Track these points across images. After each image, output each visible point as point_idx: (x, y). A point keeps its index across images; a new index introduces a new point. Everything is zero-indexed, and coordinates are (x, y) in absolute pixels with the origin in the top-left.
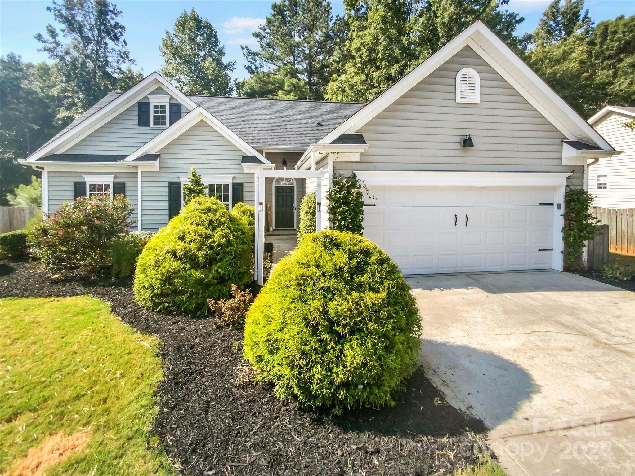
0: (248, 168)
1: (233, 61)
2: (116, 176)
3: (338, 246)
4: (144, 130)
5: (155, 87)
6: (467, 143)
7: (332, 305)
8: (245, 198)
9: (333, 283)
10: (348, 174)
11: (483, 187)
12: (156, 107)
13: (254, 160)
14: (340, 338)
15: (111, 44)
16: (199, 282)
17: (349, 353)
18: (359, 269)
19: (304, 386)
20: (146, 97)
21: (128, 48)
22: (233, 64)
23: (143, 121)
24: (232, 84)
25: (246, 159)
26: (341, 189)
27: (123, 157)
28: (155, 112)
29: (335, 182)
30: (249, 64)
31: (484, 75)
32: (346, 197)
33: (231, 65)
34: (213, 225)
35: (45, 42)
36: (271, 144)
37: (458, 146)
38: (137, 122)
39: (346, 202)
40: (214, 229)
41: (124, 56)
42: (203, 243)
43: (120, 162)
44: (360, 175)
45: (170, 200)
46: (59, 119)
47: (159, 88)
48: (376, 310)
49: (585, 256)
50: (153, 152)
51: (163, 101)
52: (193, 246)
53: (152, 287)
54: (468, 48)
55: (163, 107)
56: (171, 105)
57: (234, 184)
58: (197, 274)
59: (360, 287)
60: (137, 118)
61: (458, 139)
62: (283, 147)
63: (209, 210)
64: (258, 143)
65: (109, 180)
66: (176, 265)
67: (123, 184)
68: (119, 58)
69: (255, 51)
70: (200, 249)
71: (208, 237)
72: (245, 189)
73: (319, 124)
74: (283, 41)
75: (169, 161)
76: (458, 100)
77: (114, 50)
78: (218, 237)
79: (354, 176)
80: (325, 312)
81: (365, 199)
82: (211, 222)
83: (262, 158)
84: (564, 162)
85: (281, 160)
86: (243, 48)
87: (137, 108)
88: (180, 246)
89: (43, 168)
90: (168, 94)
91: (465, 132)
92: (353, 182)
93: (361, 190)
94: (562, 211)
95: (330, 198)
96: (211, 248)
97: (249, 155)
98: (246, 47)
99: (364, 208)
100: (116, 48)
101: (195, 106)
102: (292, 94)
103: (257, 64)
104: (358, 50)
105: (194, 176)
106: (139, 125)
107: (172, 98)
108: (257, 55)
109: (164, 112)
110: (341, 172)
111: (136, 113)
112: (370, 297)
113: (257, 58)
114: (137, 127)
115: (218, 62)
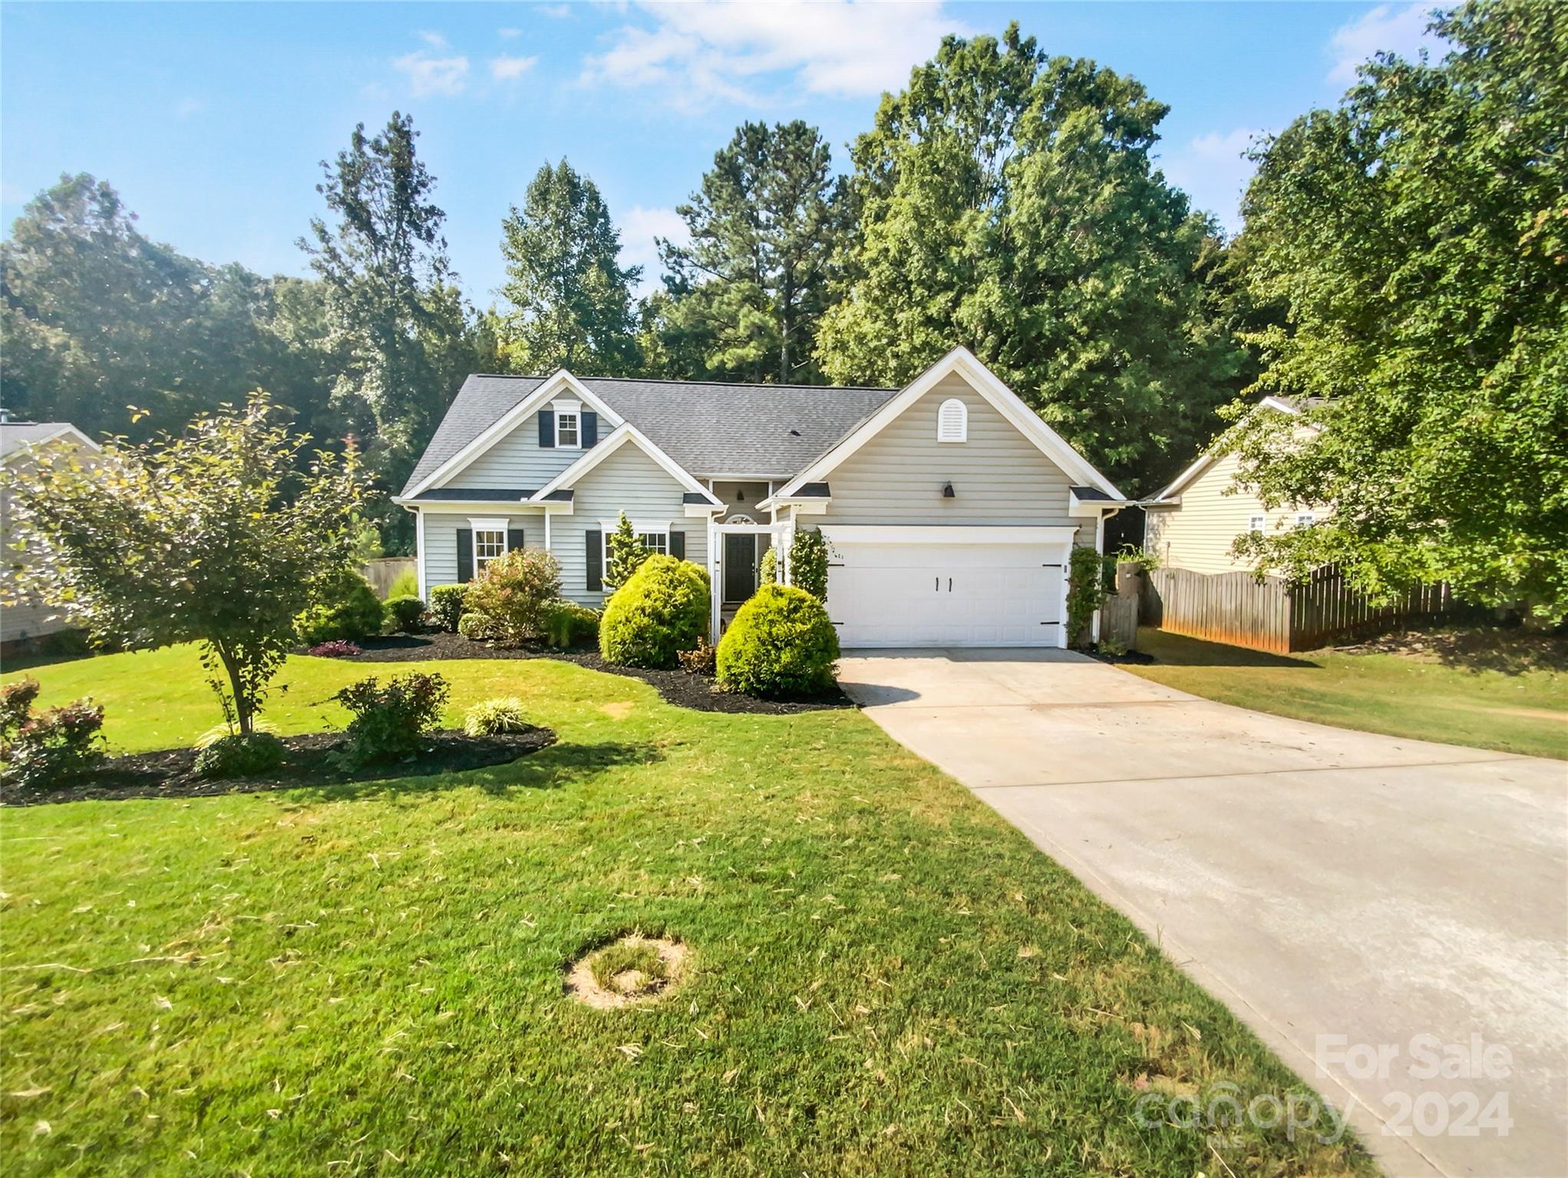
0: (692, 510)
1: (638, 265)
2: (512, 519)
3: (781, 595)
4: (547, 452)
5: (562, 388)
6: (948, 492)
7: (774, 630)
8: (687, 554)
9: (776, 617)
10: (811, 528)
11: (973, 545)
12: (563, 418)
13: (699, 499)
14: (778, 649)
15: (418, 244)
16: (666, 637)
17: (783, 656)
18: (796, 610)
19: (757, 675)
20: (549, 404)
21: (449, 252)
22: (638, 273)
23: (546, 440)
24: (633, 309)
25: (690, 498)
26: (803, 547)
27: (529, 493)
28: (562, 425)
29: (798, 539)
30: (671, 273)
31: (972, 407)
32: (808, 556)
33: (633, 274)
34: (674, 584)
35: (313, 252)
36: (721, 470)
37: (940, 495)
38: (537, 441)
39: (808, 562)
40: (675, 588)
41: (440, 266)
42: (667, 602)
43: (524, 500)
44: (825, 530)
45: (588, 557)
46: (337, 399)
47: (567, 390)
48: (802, 634)
49: (1095, 632)
50: (565, 487)
51: (572, 408)
52: (658, 603)
53: (623, 642)
54: (954, 373)
55: (572, 418)
56: (583, 414)
57: (671, 533)
58: (665, 630)
59: (794, 621)
60: (537, 434)
61: (940, 487)
62: (737, 475)
63: (668, 569)
64: (703, 469)
65: (502, 526)
66: (646, 620)
67: (521, 532)
68: (432, 271)
69: (682, 248)
70: (665, 607)
71: (670, 596)
72: (687, 541)
73: (794, 433)
74: (736, 233)
75: (591, 500)
76: (941, 438)
77: (423, 257)
78: (680, 596)
79: (819, 532)
80: (770, 634)
81: (830, 558)
82: (671, 581)
83: (708, 494)
84: (1071, 514)
85: (735, 493)
86: (658, 243)
87: (537, 421)
88: (648, 603)
89: (417, 509)
90: (578, 399)
91: (946, 479)
92: (817, 538)
93: (826, 547)
94: (1068, 575)
95: (792, 556)
96: (675, 606)
97: (693, 491)
98: (665, 241)
99: (829, 570)
100: (428, 253)
101: (621, 421)
102: (752, 344)
103: (686, 272)
104: (875, 262)
105: (624, 523)
106: (541, 445)
107: (584, 405)
108: (685, 255)
109: (574, 426)
110: (805, 527)
111: (537, 427)
112: (799, 627)
113: (685, 262)
114: (537, 447)
115: (607, 266)
